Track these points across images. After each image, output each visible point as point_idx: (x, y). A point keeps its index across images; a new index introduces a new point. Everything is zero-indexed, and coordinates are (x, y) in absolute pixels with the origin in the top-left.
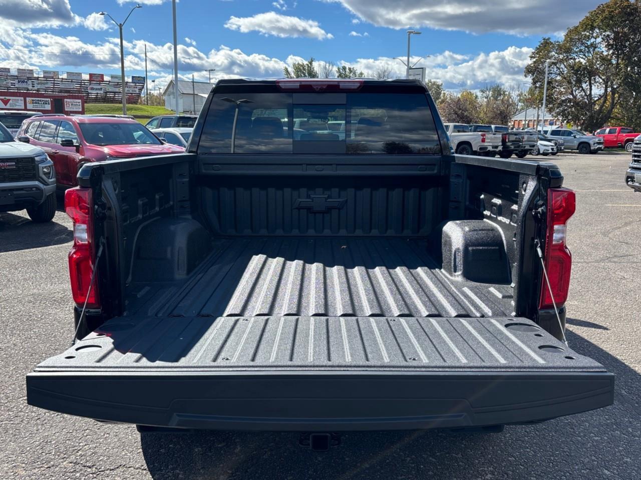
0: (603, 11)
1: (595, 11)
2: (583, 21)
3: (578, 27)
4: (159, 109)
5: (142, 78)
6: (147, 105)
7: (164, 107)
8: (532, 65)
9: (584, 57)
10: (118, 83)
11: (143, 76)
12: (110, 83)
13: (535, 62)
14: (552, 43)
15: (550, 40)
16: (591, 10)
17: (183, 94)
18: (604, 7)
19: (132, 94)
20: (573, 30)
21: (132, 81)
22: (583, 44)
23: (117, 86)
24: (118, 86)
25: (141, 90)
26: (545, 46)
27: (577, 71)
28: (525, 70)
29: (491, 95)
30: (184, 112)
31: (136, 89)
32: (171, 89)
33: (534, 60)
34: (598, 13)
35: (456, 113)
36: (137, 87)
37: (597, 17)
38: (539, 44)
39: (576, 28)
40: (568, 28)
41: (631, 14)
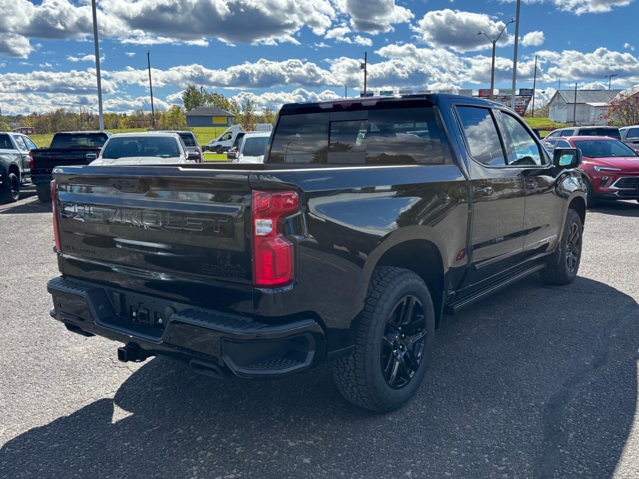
4: (543, 120)
5: (530, 90)
6: (533, 117)
7: (547, 119)
10: (505, 96)
11: (531, 88)
12: (498, 97)
17: (569, 103)
19: (518, 106)
21: (520, 94)
23: (504, 100)
24: (506, 100)
25: (528, 102)
30: (567, 122)
31: (522, 102)
32: (556, 100)
36: (523, 100)
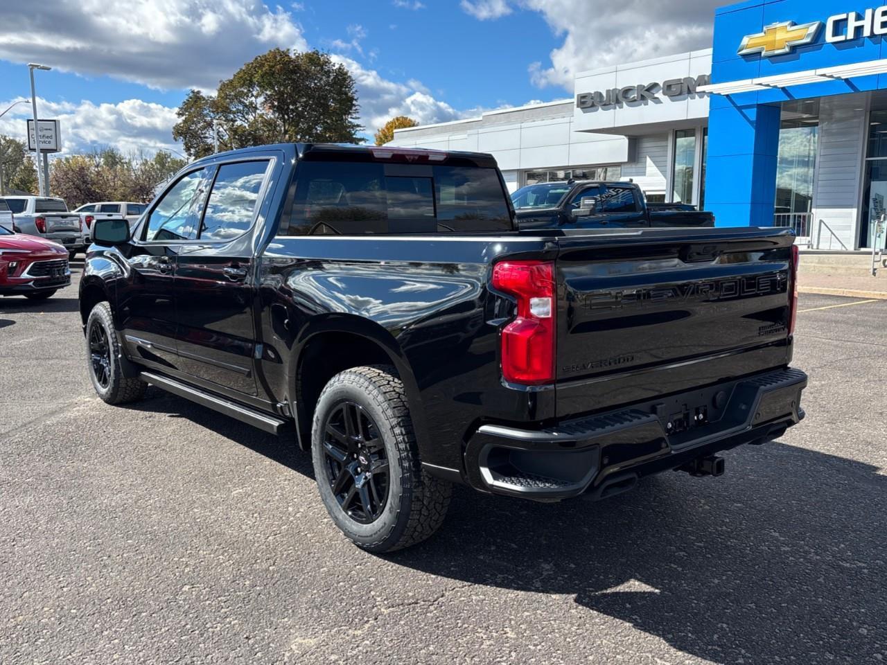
0: (262, 65)
1: (252, 63)
2: (238, 73)
3: (232, 80)
8: (182, 125)
9: (244, 119)
13: (185, 121)
14: (204, 99)
15: (201, 94)
16: (247, 62)
18: (261, 60)
20: (227, 85)
22: (240, 102)
26: (196, 102)
27: (241, 136)
28: (173, 130)
29: (102, 163)
33: (183, 118)
34: (256, 66)
35: (77, 187)
37: (255, 71)
38: (187, 97)
39: (231, 82)
40: (221, 81)
41: (294, 72)
